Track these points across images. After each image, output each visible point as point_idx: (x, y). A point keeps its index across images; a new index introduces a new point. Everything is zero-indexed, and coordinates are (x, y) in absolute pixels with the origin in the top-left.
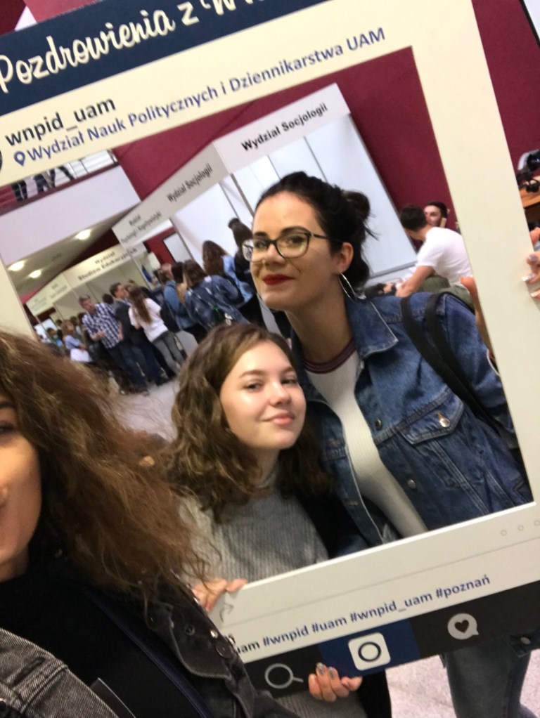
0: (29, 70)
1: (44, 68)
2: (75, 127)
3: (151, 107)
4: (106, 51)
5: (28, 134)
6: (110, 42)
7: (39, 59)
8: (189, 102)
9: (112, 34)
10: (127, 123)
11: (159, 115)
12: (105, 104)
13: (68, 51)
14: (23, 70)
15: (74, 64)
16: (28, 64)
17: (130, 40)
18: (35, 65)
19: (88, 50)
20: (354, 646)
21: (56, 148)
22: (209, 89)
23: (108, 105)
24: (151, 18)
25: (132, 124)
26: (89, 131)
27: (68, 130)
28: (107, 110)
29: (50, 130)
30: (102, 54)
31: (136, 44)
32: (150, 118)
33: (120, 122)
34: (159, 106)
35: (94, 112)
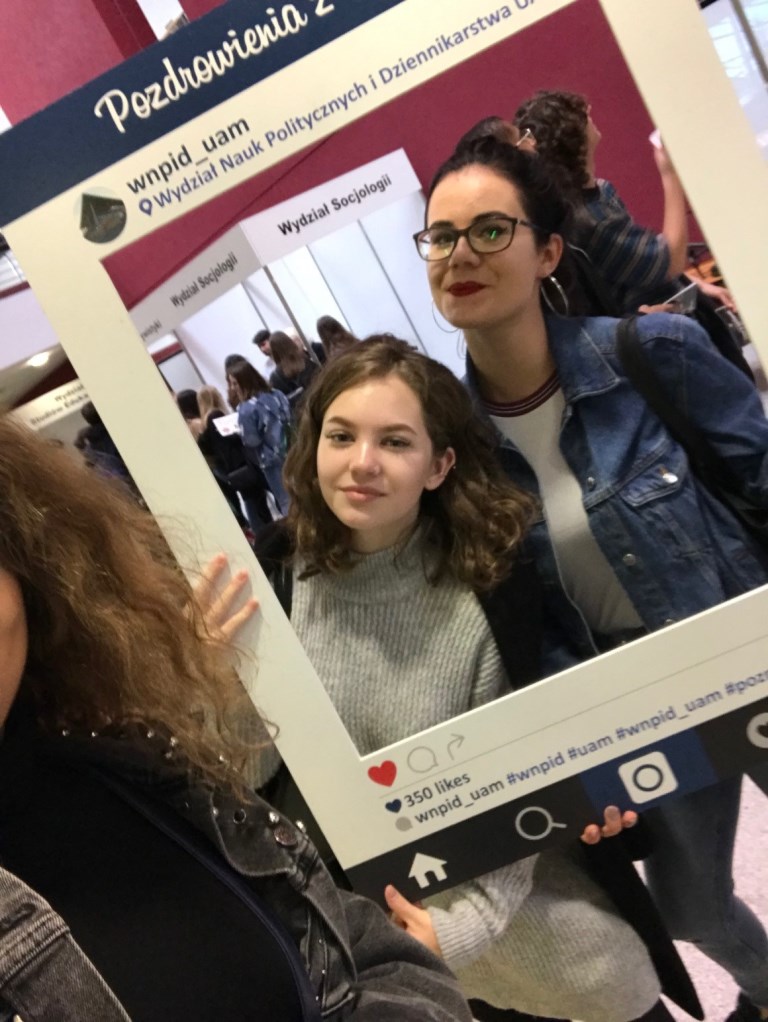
0: (146, 102)
1: (163, 95)
2: (206, 159)
3: (291, 120)
4: (231, 64)
5: (153, 176)
6: (235, 52)
7: (156, 87)
8: (334, 106)
9: (236, 43)
10: (264, 144)
11: (302, 128)
12: (237, 126)
13: (188, 72)
14: (140, 102)
15: (196, 86)
16: (145, 95)
17: (257, 45)
18: (152, 95)
19: (212, 66)
20: (626, 772)
21: (186, 188)
22: (355, 85)
23: (241, 126)
24: (278, 15)
25: (271, 144)
26: (222, 161)
27: (198, 164)
28: (240, 132)
29: (177, 168)
30: (227, 68)
31: (264, 49)
32: (291, 133)
33: (256, 144)
34: (300, 117)
35: (225, 137)
